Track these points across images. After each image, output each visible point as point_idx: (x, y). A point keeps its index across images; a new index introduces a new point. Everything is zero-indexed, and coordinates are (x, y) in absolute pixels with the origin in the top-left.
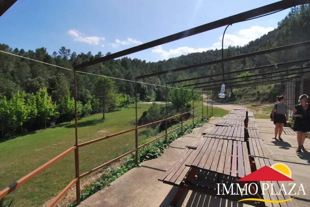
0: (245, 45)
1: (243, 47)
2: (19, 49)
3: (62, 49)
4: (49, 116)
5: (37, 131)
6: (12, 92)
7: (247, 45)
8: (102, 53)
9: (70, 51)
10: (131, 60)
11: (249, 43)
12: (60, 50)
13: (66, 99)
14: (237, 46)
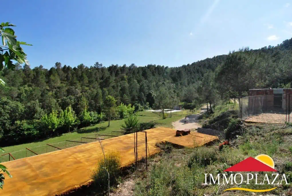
0: (278, 45)
1: (276, 47)
2: (66, 66)
3: (96, 64)
4: (71, 125)
5: (63, 134)
6: (53, 108)
7: (281, 44)
8: (126, 65)
9: (102, 65)
10: (155, 66)
11: (283, 42)
12: (95, 65)
13: (84, 112)
14: (269, 46)
